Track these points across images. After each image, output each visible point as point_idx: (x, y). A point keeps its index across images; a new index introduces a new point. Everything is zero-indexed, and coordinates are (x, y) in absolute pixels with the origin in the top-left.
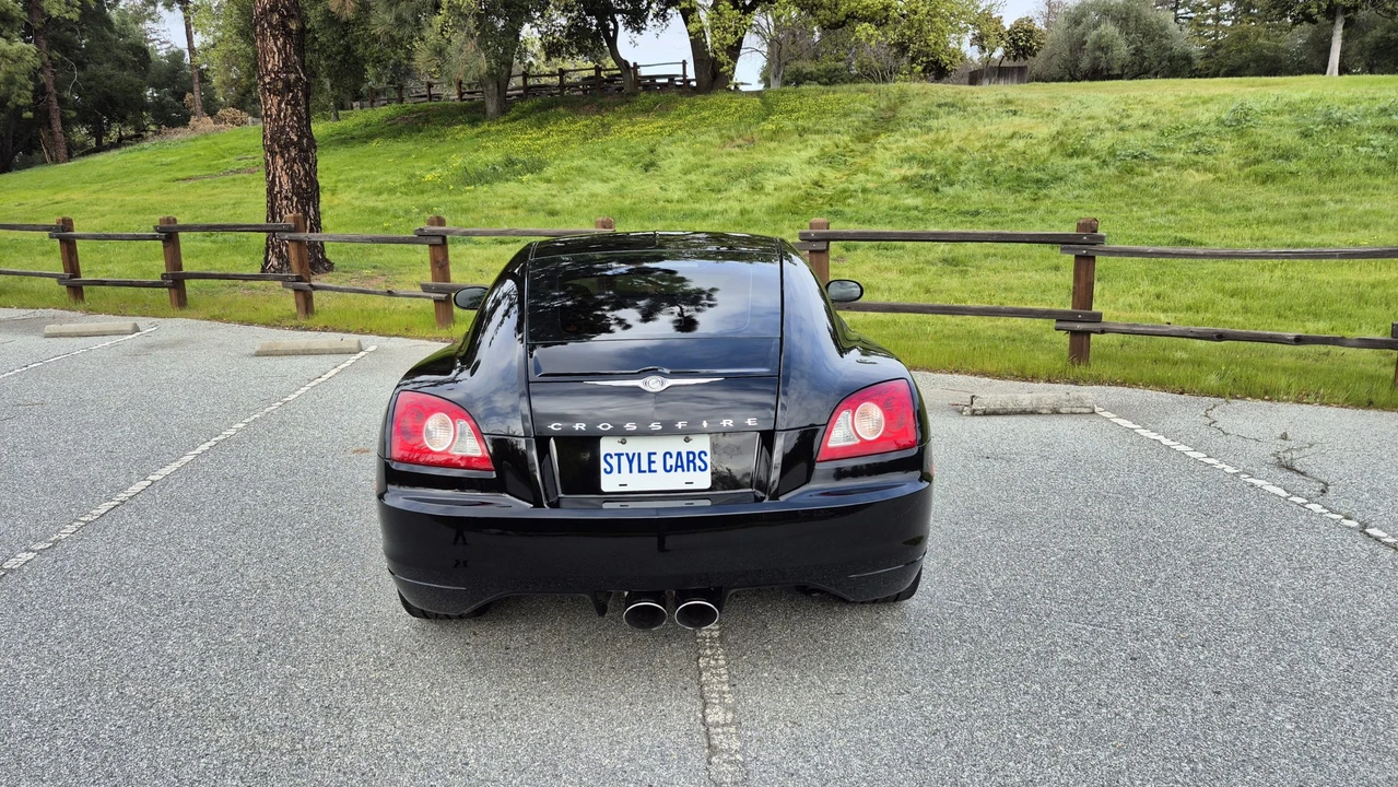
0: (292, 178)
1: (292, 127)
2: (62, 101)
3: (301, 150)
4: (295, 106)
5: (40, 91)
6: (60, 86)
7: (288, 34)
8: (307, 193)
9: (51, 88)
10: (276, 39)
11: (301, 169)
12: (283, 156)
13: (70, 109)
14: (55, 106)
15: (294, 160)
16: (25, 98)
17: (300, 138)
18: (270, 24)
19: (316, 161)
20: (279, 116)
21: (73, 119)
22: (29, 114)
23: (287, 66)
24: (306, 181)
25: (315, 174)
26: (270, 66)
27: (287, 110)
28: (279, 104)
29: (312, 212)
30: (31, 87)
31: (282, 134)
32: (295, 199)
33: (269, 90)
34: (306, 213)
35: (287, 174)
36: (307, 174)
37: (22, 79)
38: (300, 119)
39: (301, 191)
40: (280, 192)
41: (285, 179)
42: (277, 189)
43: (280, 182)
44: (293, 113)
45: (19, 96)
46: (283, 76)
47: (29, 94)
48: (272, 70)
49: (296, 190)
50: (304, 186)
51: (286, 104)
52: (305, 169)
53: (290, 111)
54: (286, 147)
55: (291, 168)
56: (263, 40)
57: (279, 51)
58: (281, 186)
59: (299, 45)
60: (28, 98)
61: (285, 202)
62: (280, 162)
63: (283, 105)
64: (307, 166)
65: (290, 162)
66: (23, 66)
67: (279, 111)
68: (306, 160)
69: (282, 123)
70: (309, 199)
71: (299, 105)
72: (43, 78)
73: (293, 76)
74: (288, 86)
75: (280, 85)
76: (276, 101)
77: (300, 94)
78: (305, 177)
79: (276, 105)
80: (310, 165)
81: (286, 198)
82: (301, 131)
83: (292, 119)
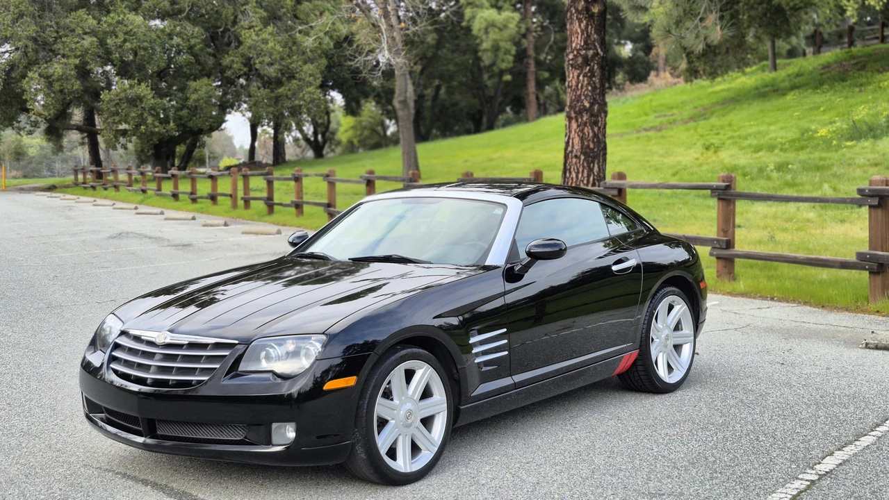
0: (582, 139)
1: (586, 96)
2: (539, 63)
3: (592, 115)
4: (591, 77)
5: (521, 56)
6: (538, 49)
7: (591, 16)
8: (594, 152)
9: (531, 52)
10: (580, 21)
11: (590, 131)
12: (577, 121)
13: (545, 70)
14: (532, 68)
15: (585, 124)
16: (507, 62)
17: (592, 104)
18: (577, 10)
19: (605, 124)
20: (577, 86)
21: (546, 79)
22: (508, 77)
23: (587, 45)
24: (593, 142)
25: (604, 135)
26: (574, 45)
27: (584, 81)
28: (578, 76)
29: (596, 169)
30: (513, 52)
31: (578, 101)
32: (582, 157)
33: (572, 65)
34: (591, 170)
35: (579, 135)
36: (595, 135)
37: (507, 45)
38: (594, 88)
39: (588, 150)
40: (572, 152)
41: (577, 140)
42: (569, 149)
43: (573, 143)
44: (589, 84)
45: (503, 61)
46: (583, 52)
47: (511, 58)
48: (575, 48)
49: (585, 151)
50: (592, 146)
51: (584, 76)
52: (593, 131)
53: (586, 82)
54: (579, 113)
55: (582, 131)
56: (571, 23)
57: (583, 34)
58: (573, 147)
59: (600, 25)
60: (509, 62)
61: (574, 160)
62: (574, 125)
63: (581, 78)
64: (596, 129)
65: (582, 126)
66: (506, 34)
67: (578, 83)
68: (596, 123)
69: (579, 93)
70: (594, 158)
71: (594, 76)
72: (525, 42)
73: (591, 53)
74: (586, 61)
75: (580, 60)
76: (576, 74)
77: (596, 67)
78: (593, 137)
79: (575, 77)
80: (599, 128)
81: (576, 156)
82: (594, 99)
83: (587, 89)
